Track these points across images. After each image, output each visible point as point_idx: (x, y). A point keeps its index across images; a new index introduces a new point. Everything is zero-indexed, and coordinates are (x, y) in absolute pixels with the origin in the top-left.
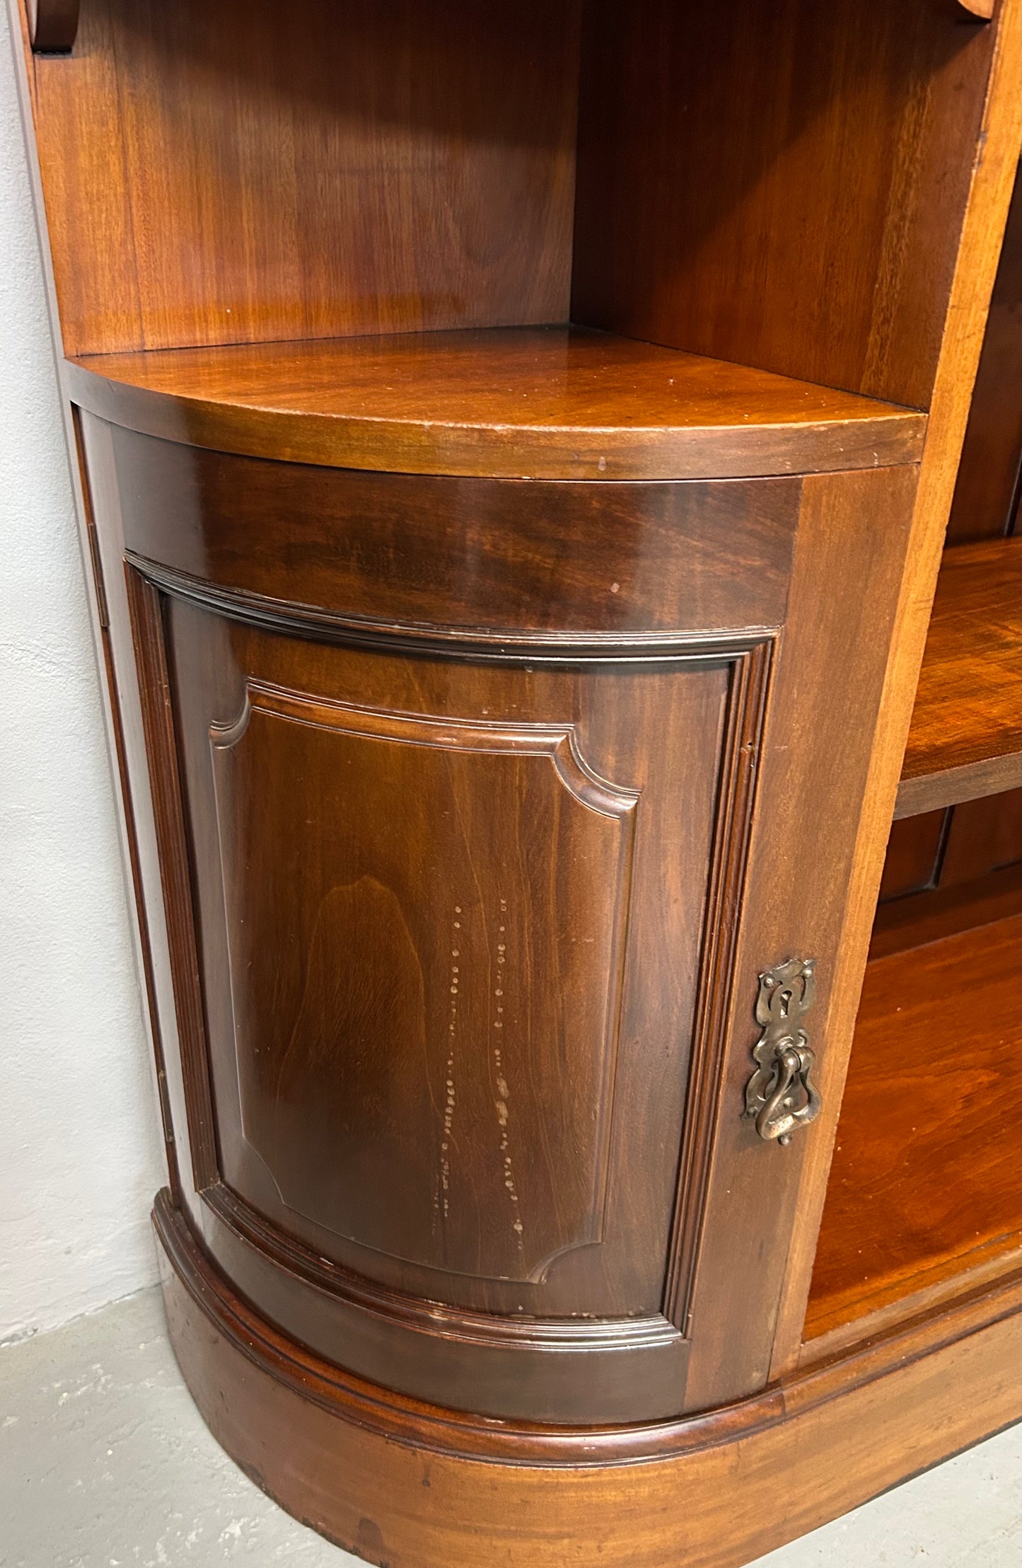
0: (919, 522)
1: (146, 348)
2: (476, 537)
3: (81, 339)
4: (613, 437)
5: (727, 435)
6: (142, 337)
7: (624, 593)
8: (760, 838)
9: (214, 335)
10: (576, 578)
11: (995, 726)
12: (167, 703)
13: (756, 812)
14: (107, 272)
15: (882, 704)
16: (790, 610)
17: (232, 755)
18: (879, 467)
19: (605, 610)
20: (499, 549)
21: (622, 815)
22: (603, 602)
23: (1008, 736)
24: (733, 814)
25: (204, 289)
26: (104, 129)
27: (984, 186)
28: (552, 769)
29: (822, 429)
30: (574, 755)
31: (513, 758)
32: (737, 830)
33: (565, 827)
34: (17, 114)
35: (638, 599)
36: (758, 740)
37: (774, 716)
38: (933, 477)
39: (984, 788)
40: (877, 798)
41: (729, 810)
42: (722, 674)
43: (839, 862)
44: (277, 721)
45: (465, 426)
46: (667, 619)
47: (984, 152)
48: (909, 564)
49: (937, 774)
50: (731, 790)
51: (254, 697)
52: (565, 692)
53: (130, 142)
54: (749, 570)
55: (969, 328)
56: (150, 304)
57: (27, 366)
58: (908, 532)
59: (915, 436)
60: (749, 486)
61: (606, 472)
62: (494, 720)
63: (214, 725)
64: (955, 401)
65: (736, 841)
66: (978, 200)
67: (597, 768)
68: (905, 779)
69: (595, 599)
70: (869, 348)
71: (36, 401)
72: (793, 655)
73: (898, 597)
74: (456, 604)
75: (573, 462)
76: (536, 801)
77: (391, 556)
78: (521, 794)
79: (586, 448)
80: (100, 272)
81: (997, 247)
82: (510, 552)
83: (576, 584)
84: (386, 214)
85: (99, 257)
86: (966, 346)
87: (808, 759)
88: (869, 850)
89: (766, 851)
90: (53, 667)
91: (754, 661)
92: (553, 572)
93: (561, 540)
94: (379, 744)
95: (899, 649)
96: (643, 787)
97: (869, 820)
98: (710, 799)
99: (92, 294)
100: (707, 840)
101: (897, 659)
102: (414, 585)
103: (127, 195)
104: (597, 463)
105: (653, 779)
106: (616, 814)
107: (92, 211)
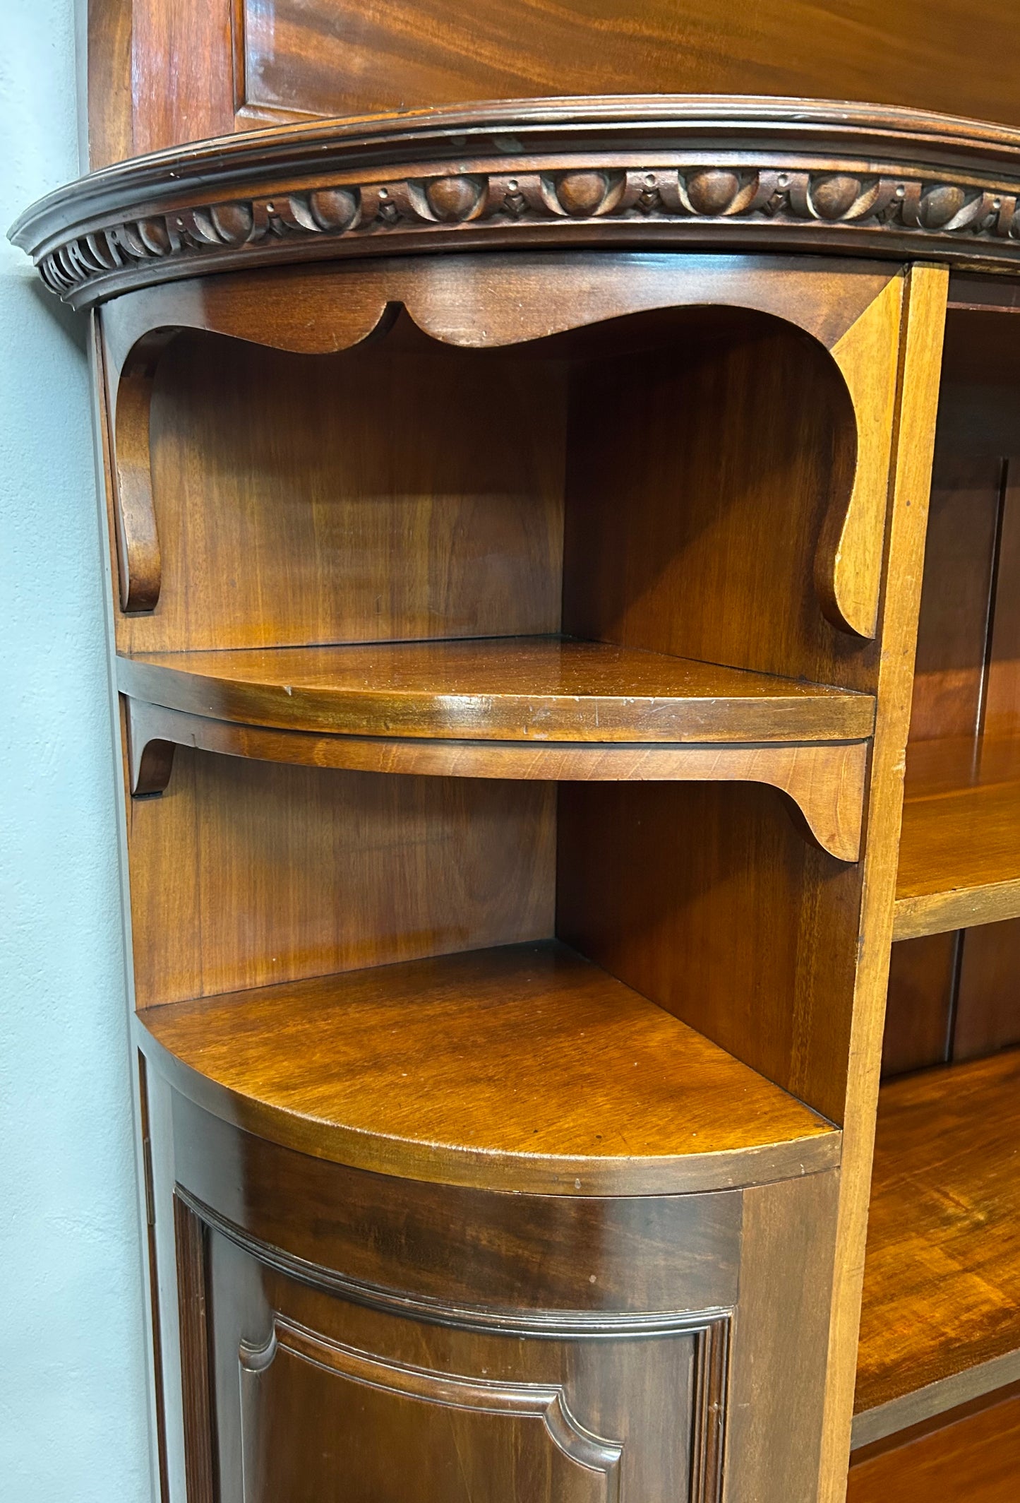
0: (844, 1211)
1: (204, 995)
2: (474, 1234)
3: (151, 995)
4: (585, 1164)
5: (679, 1162)
6: (201, 987)
7: (600, 1284)
8: (731, 1485)
9: (261, 979)
10: (559, 1269)
11: (937, 1337)
12: (202, 1313)
13: (725, 1464)
14: (176, 943)
15: (830, 1355)
16: (741, 1292)
17: (259, 1382)
18: (806, 1174)
19: (585, 1296)
20: (494, 1245)
21: (606, 1465)
22: (583, 1289)
23: (949, 1351)
24: (706, 1465)
25: (254, 945)
26: (183, 843)
27: (866, 971)
28: (544, 1428)
29: (756, 1152)
30: (563, 1412)
31: (509, 1419)
32: (710, 1479)
33: (557, 1480)
34: (113, 805)
35: (613, 1288)
36: (723, 1401)
37: (735, 1380)
38: (852, 1174)
39: (930, 1410)
40: (834, 1435)
41: (702, 1461)
42: (688, 1345)
43: (805, 1496)
44: (300, 1361)
45: (465, 1149)
46: (638, 1304)
47: (863, 949)
48: (839, 1244)
49: (886, 1405)
50: (703, 1443)
51: (281, 1333)
52: (554, 1357)
53: (203, 849)
54: (704, 1263)
55: (868, 1065)
56: (210, 962)
57: (101, 988)
58: (835, 1219)
59: (834, 1148)
60: (699, 1200)
61: (581, 1190)
62: (492, 1379)
63: (244, 1345)
64: (863, 1118)
65: (710, 1488)
66: (864, 978)
67: (585, 1423)
68: (858, 1413)
69: (576, 1287)
70: (793, 1061)
71: (106, 1015)
72: (747, 1328)
73: (832, 1269)
74: (458, 1285)
75: (553, 1182)
76: (531, 1457)
77: (403, 1241)
78: (516, 1450)
79: (564, 1171)
80: (171, 943)
81: (883, 1008)
82: (504, 1248)
83: (561, 1275)
84: (404, 874)
85: (170, 933)
86: (867, 1078)
87: (768, 1412)
88: (831, 1481)
89: (737, 1496)
90: (100, 1233)
91: (715, 1334)
92: (540, 1265)
93: (547, 1241)
94: (391, 1396)
95: (839, 1310)
96: (626, 1440)
97: (829, 1455)
98: (686, 1448)
99: (163, 961)
100: (684, 1485)
101: (838, 1319)
102: (422, 1266)
103: (198, 884)
104: (574, 1183)
105: (634, 1432)
106: (602, 1467)
107: (168, 901)
